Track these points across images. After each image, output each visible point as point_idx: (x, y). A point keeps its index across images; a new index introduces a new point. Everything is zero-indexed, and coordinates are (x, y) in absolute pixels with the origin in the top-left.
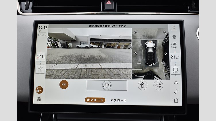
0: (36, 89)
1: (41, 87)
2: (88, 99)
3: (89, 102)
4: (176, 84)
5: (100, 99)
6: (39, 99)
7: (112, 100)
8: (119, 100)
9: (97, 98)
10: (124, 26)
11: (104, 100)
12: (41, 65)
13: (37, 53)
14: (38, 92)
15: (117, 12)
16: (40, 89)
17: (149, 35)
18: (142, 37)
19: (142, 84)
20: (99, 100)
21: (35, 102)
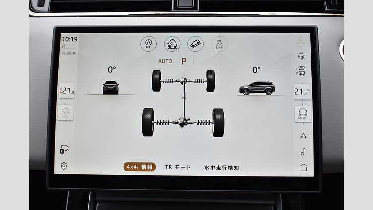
4: (303, 138)
6: (64, 165)
12: (67, 106)
13: (60, 85)
15: (199, 12)
21: (58, 170)
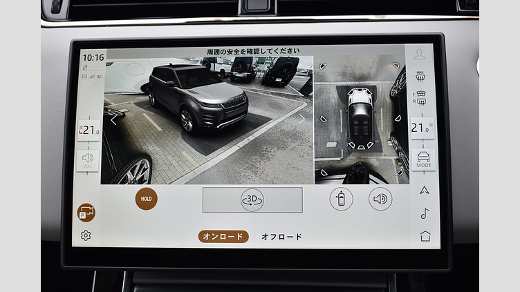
0: (79, 211)
1: (91, 206)
2: (207, 235)
3: (210, 241)
4: (424, 194)
5: (235, 233)
6: (86, 235)
7: (266, 236)
8: (282, 237)
9: (228, 233)
10: (292, 50)
11: (245, 237)
12: (89, 152)
13: (80, 122)
14: (84, 217)
15: (277, 16)
16: (87, 211)
17: (358, 72)
18: (340, 78)
19: (340, 195)
20: (232, 235)
21: (77, 242)
